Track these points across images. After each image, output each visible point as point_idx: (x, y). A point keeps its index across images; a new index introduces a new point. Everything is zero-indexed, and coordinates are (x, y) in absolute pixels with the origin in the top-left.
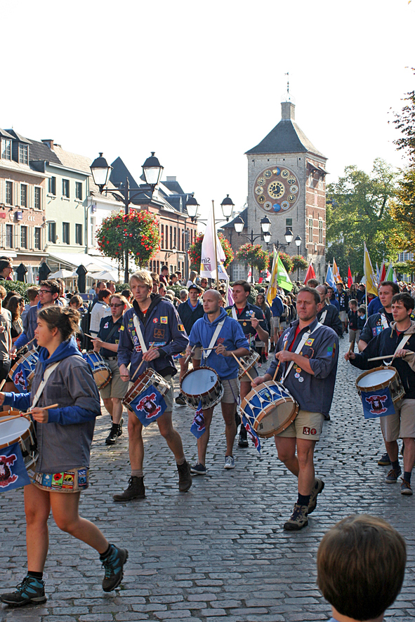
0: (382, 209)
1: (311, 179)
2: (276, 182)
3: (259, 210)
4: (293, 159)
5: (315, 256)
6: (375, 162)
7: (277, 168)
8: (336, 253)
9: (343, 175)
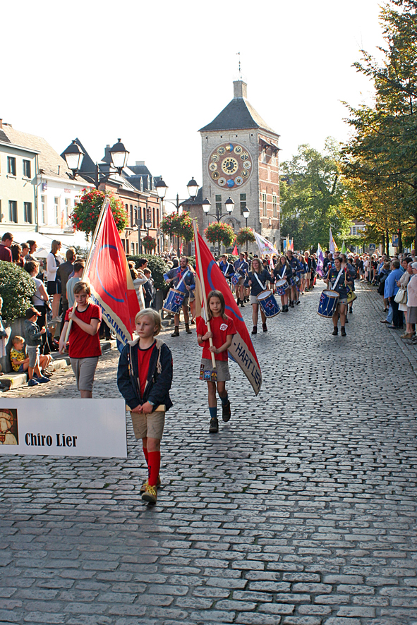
0: (334, 185)
1: (263, 155)
2: (230, 158)
3: (213, 186)
4: (245, 135)
5: (270, 230)
6: (326, 141)
7: (230, 144)
8: (290, 227)
9: (297, 154)
